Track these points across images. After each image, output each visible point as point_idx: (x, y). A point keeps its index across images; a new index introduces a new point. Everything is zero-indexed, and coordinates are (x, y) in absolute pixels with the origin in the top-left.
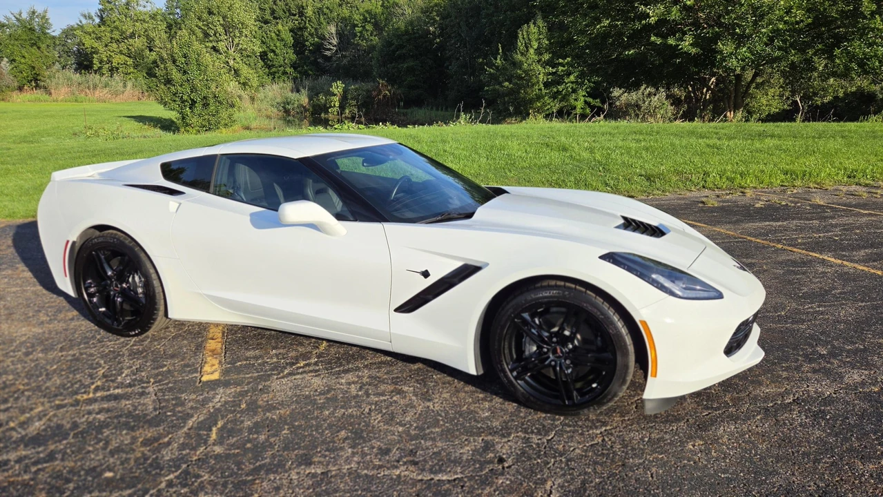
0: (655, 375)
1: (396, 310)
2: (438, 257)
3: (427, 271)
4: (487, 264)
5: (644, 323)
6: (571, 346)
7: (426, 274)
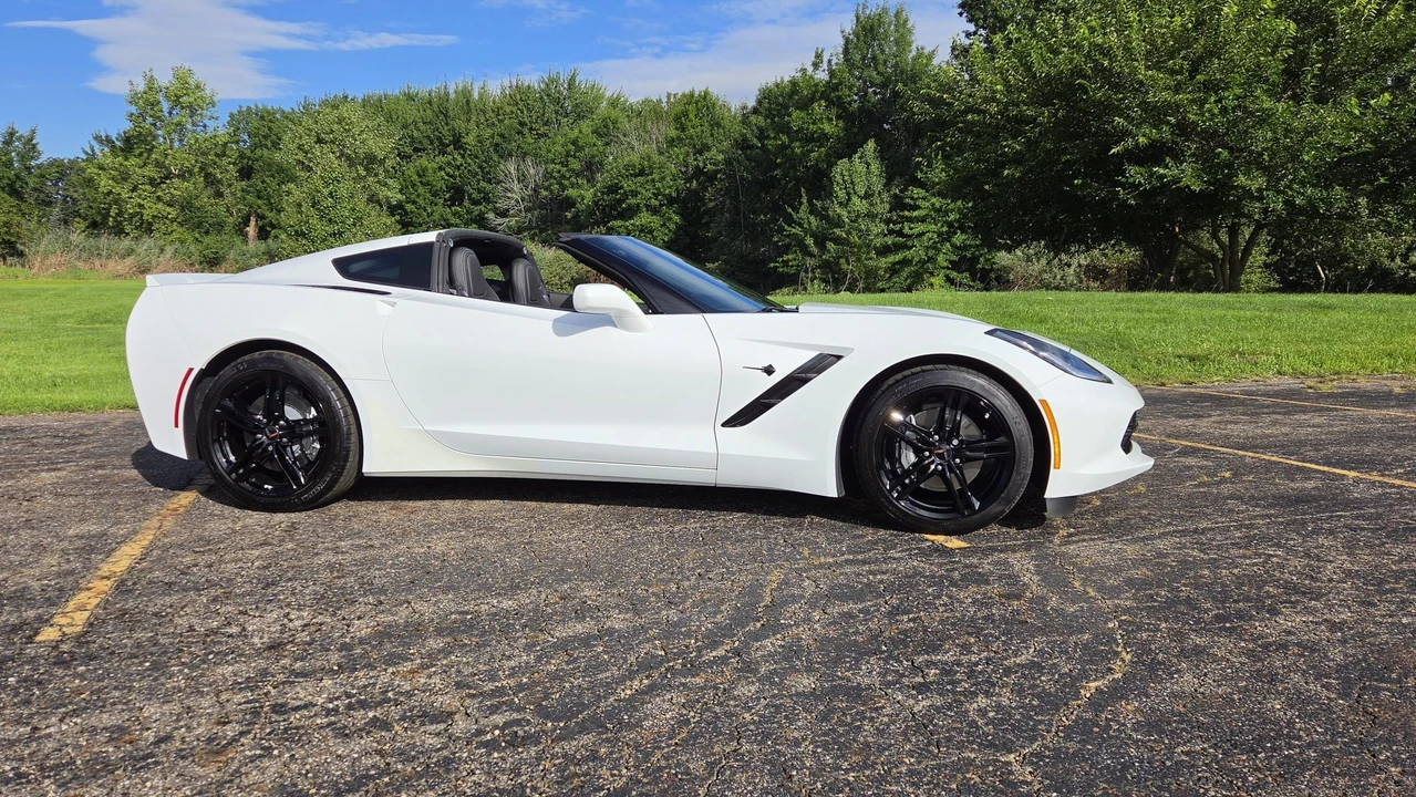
0: (1057, 467)
1: (725, 425)
2: (785, 348)
3: (770, 366)
4: (851, 350)
5: (1044, 402)
6: (955, 442)
7: (769, 371)
